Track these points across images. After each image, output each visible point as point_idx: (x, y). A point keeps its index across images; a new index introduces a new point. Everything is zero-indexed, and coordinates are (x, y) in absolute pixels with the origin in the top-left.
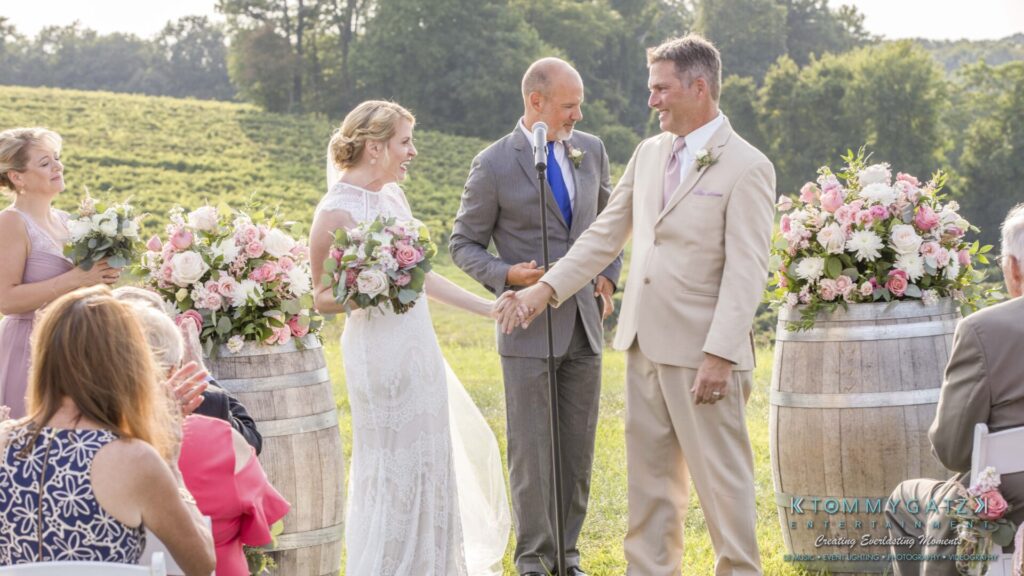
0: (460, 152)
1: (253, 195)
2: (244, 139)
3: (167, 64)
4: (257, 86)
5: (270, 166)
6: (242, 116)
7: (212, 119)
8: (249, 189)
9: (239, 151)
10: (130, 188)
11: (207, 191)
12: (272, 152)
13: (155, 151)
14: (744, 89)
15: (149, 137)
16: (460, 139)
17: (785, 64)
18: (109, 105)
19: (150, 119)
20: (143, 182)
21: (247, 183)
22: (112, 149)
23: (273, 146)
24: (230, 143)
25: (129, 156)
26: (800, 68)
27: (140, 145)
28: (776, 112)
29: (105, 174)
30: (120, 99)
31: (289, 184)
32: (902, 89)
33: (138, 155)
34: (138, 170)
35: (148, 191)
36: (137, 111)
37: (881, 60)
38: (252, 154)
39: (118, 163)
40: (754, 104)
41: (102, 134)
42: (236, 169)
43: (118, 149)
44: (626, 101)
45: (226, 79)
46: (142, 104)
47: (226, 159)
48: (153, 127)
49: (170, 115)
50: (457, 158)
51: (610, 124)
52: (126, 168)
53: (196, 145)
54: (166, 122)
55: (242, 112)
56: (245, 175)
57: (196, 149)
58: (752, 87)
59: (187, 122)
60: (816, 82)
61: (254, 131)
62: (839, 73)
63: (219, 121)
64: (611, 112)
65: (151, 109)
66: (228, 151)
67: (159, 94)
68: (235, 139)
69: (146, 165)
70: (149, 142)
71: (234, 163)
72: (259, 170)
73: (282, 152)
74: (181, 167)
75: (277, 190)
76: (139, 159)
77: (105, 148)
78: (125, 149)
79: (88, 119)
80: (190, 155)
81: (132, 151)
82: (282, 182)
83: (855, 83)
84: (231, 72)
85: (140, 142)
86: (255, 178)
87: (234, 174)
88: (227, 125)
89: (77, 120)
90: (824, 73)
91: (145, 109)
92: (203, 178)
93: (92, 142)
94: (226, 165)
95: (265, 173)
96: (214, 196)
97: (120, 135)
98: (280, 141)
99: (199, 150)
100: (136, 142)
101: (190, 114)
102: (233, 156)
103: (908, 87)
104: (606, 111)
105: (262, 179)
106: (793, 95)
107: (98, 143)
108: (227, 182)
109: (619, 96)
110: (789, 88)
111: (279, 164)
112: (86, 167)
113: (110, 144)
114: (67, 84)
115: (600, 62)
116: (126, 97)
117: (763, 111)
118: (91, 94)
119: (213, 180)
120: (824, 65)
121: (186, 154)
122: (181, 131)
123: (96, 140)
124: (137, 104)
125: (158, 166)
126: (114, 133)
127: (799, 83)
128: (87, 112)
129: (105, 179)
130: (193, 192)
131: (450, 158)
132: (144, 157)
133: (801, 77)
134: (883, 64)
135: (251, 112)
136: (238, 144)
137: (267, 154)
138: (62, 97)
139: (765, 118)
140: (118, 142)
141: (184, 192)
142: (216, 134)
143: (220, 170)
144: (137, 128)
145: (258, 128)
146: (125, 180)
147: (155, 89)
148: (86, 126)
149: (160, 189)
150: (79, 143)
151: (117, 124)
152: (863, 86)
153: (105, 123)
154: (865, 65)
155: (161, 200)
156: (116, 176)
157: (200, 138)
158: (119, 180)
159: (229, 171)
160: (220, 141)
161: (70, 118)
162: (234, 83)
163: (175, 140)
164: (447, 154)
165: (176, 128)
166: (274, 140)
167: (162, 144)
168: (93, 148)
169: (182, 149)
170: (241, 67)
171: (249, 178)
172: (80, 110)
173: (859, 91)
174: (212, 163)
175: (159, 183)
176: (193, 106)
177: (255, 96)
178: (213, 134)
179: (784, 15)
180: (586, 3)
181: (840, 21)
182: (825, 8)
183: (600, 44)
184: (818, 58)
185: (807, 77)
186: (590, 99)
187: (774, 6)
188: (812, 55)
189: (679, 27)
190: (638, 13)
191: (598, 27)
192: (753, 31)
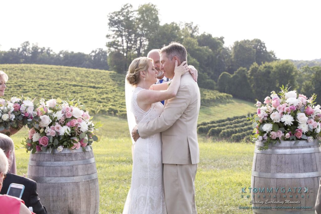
1: (113, 95)
2: (111, 80)
3: (92, 60)
4: (115, 66)
5: (118, 88)
6: (111, 74)
7: (103, 75)
8: (112, 93)
9: (109, 84)
10: (80, 92)
11: (101, 94)
12: (118, 84)
13: (87, 83)
14: (244, 71)
15: (86, 79)
17: (255, 64)
18: (76, 71)
19: (87, 74)
20: (84, 91)
21: (111, 92)
22: (76, 82)
23: (119, 82)
24: (107, 81)
25: (81, 84)
26: (259, 66)
27: (83, 81)
28: (252, 77)
29: (74, 89)
30: (79, 69)
31: (123, 93)
32: (286, 72)
33: (83, 84)
34: (83, 88)
35: (85, 94)
36: (83, 72)
37: (280, 64)
38: (113, 84)
39: (77, 86)
40: (246, 75)
41: (74, 78)
42: (108, 88)
43: (78, 82)
44: (212, 73)
45: (107, 64)
46: (84, 71)
47: (106, 86)
48: (87, 77)
49: (92, 74)
51: (208, 79)
52: (79, 87)
53: (98, 82)
54: (91, 75)
55: (111, 73)
56: (111, 90)
57: (98, 83)
58: (246, 70)
59: (96, 75)
60: (263, 70)
61: (114, 78)
62: (270, 67)
63: (105, 75)
65: (87, 72)
66: (107, 83)
67: (89, 68)
68: (109, 80)
69: (85, 87)
70: (86, 81)
71: (108, 87)
72: (114, 89)
73: (121, 84)
74: (94, 87)
75: (119, 94)
76: (83, 85)
77: (74, 82)
78: (79, 82)
79: (70, 74)
80: (97, 84)
81: (81, 82)
82: (120, 92)
83: (274, 70)
84: (108, 63)
85: (84, 80)
86: (113, 91)
87: (108, 90)
88: (107, 77)
89: (68, 74)
90: (265, 67)
91: (85, 72)
92: (100, 90)
93: (71, 80)
94: (106, 87)
95: (116, 89)
96: (102, 95)
97: (78, 78)
98: (120, 81)
99: (99, 83)
100: (83, 80)
101: (97, 73)
102: (108, 85)
103: (287, 72)
104: (207, 76)
105: (115, 91)
106: (257, 73)
107: (72, 81)
108: (106, 92)
110: (256, 71)
111: (120, 87)
112: (69, 87)
113: (76, 81)
114: (66, 65)
115: (206, 63)
116: (80, 69)
117: (249, 77)
118: (71, 68)
119: (102, 91)
120: (265, 65)
121: (95, 84)
122: (94, 78)
123: (72, 80)
124: (83, 70)
125: (88, 87)
126: (77, 78)
127: (259, 70)
128: (70, 72)
129: (74, 90)
130: (97, 94)
132: (84, 84)
133: (259, 68)
134: (281, 65)
135: (113, 73)
136: (109, 82)
137: (117, 84)
138: (64, 68)
139: (249, 79)
140: (78, 80)
141: (95, 94)
142: (104, 79)
143: (104, 88)
144: (83, 77)
145: (115, 78)
146: (79, 90)
147: (88, 67)
148: (70, 76)
149: (88, 93)
150: (67, 80)
151: (78, 75)
152: (275, 71)
153: (75, 75)
154: (276, 65)
155: (89, 96)
156: (77, 89)
157: (99, 80)
158: (77, 90)
159: (107, 89)
160: (104, 81)
161: (66, 74)
162: (109, 66)
163: (93, 80)
165: (93, 77)
166: (119, 81)
167: (89, 81)
168: (71, 82)
169: (94, 82)
170: (111, 61)
171: (112, 91)
172: (68, 72)
173: (275, 72)
174: (102, 86)
175: (88, 91)
176: (98, 71)
177: (114, 69)
178: (103, 79)
179: (255, 52)
180: (203, 47)
181: (270, 54)
182: (266, 50)
183: (206, 58)
184: (264, 63)
185: (261, 68)
186: (203, 72)
187: (252, 49)
188: (262, 62)
189: (227, 54)
190: (216, 50)
191: (206, 53)
192: (247, 55)
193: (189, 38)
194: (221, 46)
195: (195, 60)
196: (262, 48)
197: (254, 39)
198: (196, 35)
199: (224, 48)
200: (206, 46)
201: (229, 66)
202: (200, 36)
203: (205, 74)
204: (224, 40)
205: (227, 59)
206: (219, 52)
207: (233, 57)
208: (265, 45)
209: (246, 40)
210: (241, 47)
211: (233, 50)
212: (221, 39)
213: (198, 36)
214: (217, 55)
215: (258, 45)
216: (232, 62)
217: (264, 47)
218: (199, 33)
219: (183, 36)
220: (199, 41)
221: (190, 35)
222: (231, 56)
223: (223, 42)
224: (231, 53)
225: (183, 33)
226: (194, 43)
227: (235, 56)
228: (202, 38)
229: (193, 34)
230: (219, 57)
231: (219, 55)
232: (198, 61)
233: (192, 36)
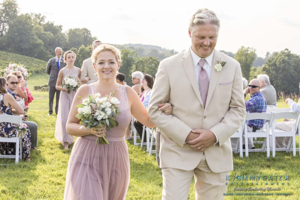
0: (22, 58)
16: (22, 56)
17: (83, 46)
26: (86, 47)
28: (81, 55)
40: (77, 53)
50: (21, 59)
51: (50, 55)
58: (77, 50)
60: (88, 50)
64: (50, 52)
104: (49, 52)
106: (84, 52)
109: (52, 50)
127: (85, 50)
131: (20, 59)
133: (86, 49)
164: (19, 58)
179: (83, 37)
180: (47, 32)
181: (93, 39)
182: (91, 36)
183: (49, 40)
184: (89, 46)
185: (87, 49)
186: (46, 50)
187: (81, 35)
188: (88, 45)
189: (64, 38)
190: (56, 35)
191: (49, 37)
192: (77, 39)
193: (38, 26)
194: (60, 32)
195: (41, 41)
196: (88, 35)
197: (83, 28)
198: (43, 24)
199: (61, 34)
200: (49, 31)
201: (64, 47)
202: (45, 24)
203: (48, 51)
204: (62, 28)
205: (63, 42)
206: (58, 36)
207: (67, 40)
208: (91, 33)
209: (77, 28)
210: (73, 33)
211: (68, 35)
212: (60, 27)
213: (44, 24)
214: (56, 38)
215: (85, 33)
216: (67, 44)
217: (90, 34)
218: (44, 22)
219: (33, 23)
220: (44, 28)
221: (38, 23)
222: (66, 39)
223: (61, 29)
224: (66, 37)
225: (33, 22)
226: (41, 29)
227: (69, 39)
228: (46, 26)
229: (41, 22)
230: (58, 40)
231: (58, 39)
232: (43, 42)
233: (40, 24)
